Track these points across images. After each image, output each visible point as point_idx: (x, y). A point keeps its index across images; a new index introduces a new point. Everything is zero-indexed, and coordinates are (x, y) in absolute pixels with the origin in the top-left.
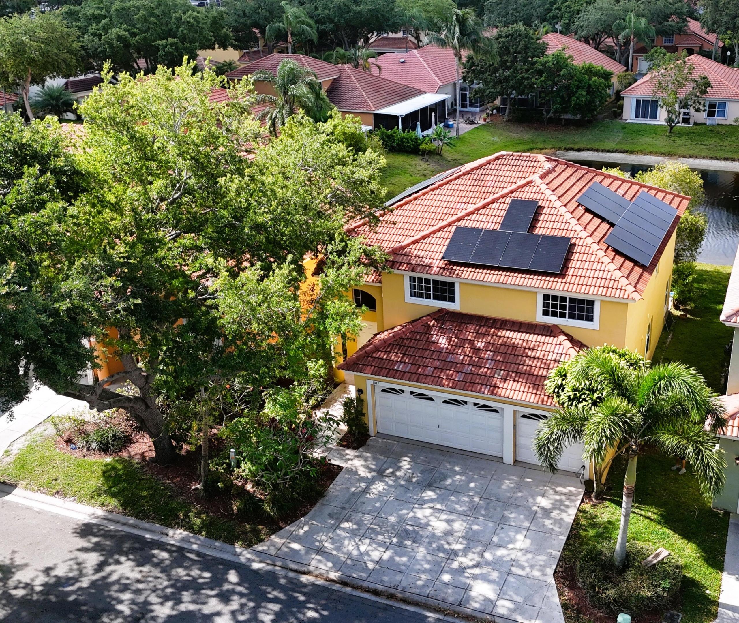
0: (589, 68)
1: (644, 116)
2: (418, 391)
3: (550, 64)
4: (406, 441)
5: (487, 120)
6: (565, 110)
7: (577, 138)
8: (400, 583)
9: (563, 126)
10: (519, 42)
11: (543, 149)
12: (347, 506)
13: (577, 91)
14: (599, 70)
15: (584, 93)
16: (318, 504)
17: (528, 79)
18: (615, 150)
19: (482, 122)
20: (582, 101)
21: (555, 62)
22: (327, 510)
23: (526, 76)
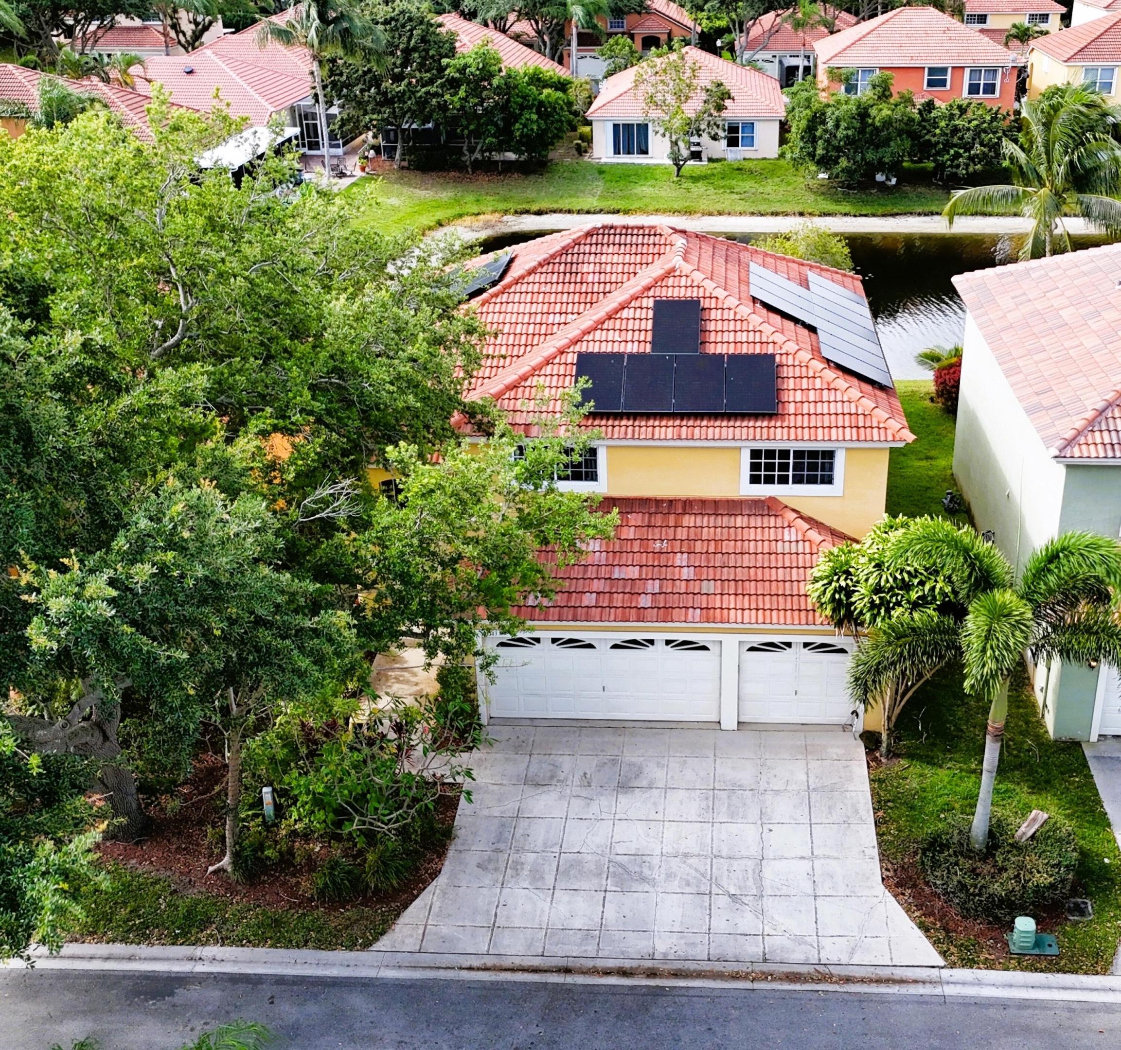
0: (535, 74)
1: (629, 152)
2: (567, 635)
3: (473, 69)
4: (546, 723)
5: (367, 170)
6: (501, 148)
7: (530, 194)
8: (654, 948)
9: (500, 174)
11: (479, 214)
12: (502, 846)
13: (521, 115)
14: (551, 78)
15: (534, 117)
16: (451, 853)
17: (436, 95)
18: (598, 209)
19: (359, 173)
20: (532, 129)
21: (481, 66)
22: (472, 859)
23: (433, 89)
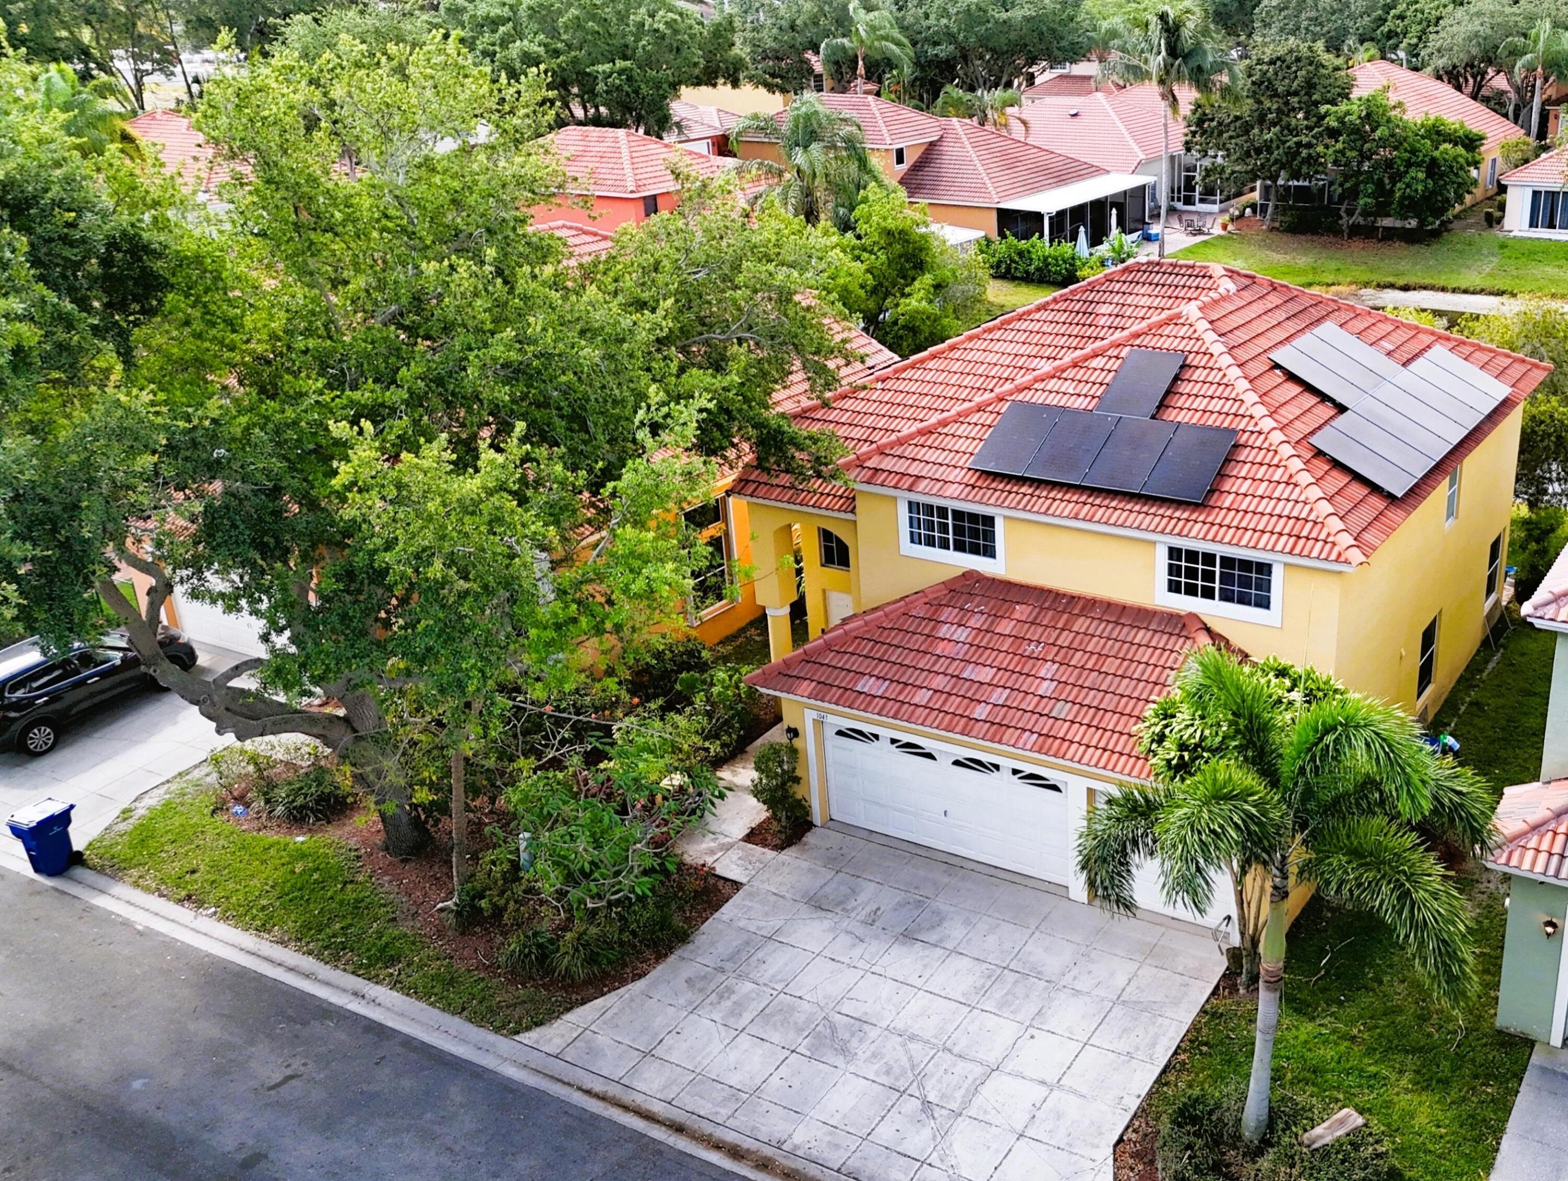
0: (1434, 126)
1: (1551, 226)
2: (906, 738)
3: (1353, 117)
4: (883, 840)
5: (1230, 227)
6: (1382, 210)
7: (1404, 265)
8: (790, 1136)
9: (1380, 241)
10: (1296, 72)
11: (1333, 284)
12: (728, 966)
13: (1407, 172)
14: (1455, 131)
15: (1421, 175)
16: (672, 959)
17: (1309, 146)
18: (1478, 288)
19: (1217, 231)
20: (1416, 190)
21: (1364, 113)
22: (688, 970)
23: (1305, 140)
